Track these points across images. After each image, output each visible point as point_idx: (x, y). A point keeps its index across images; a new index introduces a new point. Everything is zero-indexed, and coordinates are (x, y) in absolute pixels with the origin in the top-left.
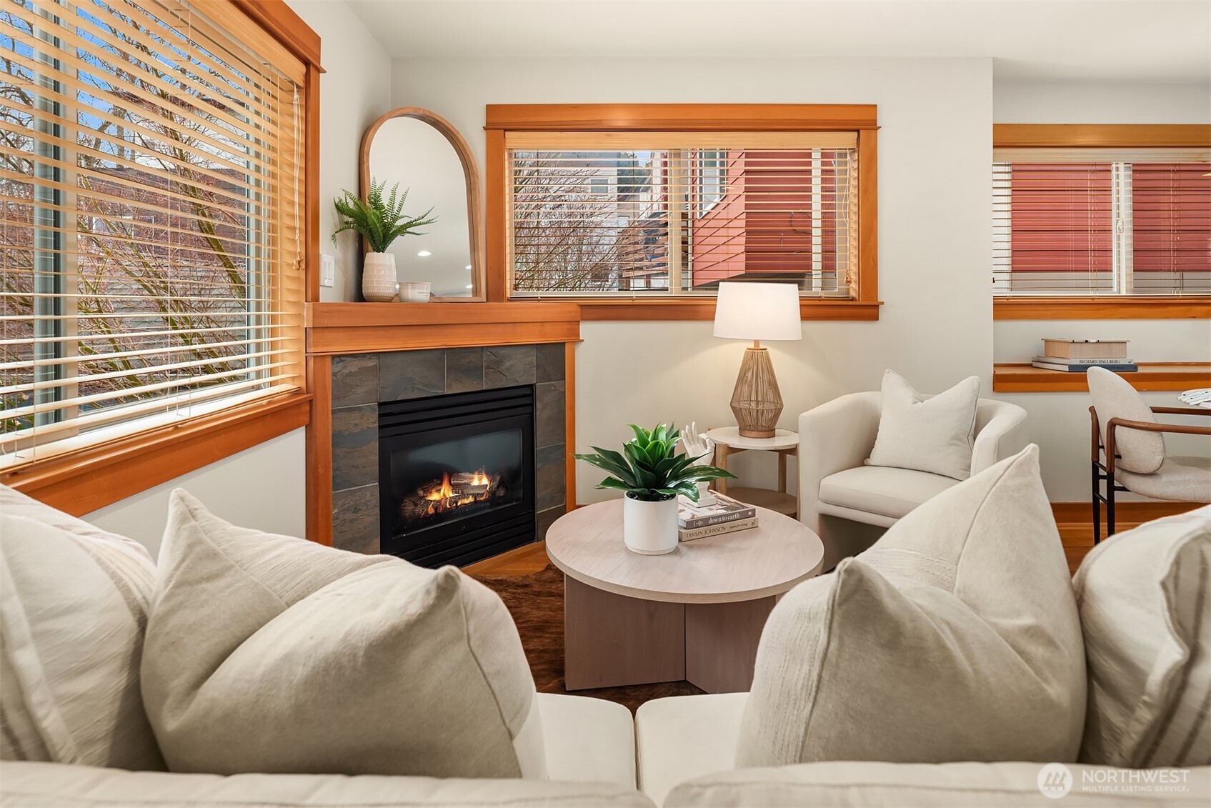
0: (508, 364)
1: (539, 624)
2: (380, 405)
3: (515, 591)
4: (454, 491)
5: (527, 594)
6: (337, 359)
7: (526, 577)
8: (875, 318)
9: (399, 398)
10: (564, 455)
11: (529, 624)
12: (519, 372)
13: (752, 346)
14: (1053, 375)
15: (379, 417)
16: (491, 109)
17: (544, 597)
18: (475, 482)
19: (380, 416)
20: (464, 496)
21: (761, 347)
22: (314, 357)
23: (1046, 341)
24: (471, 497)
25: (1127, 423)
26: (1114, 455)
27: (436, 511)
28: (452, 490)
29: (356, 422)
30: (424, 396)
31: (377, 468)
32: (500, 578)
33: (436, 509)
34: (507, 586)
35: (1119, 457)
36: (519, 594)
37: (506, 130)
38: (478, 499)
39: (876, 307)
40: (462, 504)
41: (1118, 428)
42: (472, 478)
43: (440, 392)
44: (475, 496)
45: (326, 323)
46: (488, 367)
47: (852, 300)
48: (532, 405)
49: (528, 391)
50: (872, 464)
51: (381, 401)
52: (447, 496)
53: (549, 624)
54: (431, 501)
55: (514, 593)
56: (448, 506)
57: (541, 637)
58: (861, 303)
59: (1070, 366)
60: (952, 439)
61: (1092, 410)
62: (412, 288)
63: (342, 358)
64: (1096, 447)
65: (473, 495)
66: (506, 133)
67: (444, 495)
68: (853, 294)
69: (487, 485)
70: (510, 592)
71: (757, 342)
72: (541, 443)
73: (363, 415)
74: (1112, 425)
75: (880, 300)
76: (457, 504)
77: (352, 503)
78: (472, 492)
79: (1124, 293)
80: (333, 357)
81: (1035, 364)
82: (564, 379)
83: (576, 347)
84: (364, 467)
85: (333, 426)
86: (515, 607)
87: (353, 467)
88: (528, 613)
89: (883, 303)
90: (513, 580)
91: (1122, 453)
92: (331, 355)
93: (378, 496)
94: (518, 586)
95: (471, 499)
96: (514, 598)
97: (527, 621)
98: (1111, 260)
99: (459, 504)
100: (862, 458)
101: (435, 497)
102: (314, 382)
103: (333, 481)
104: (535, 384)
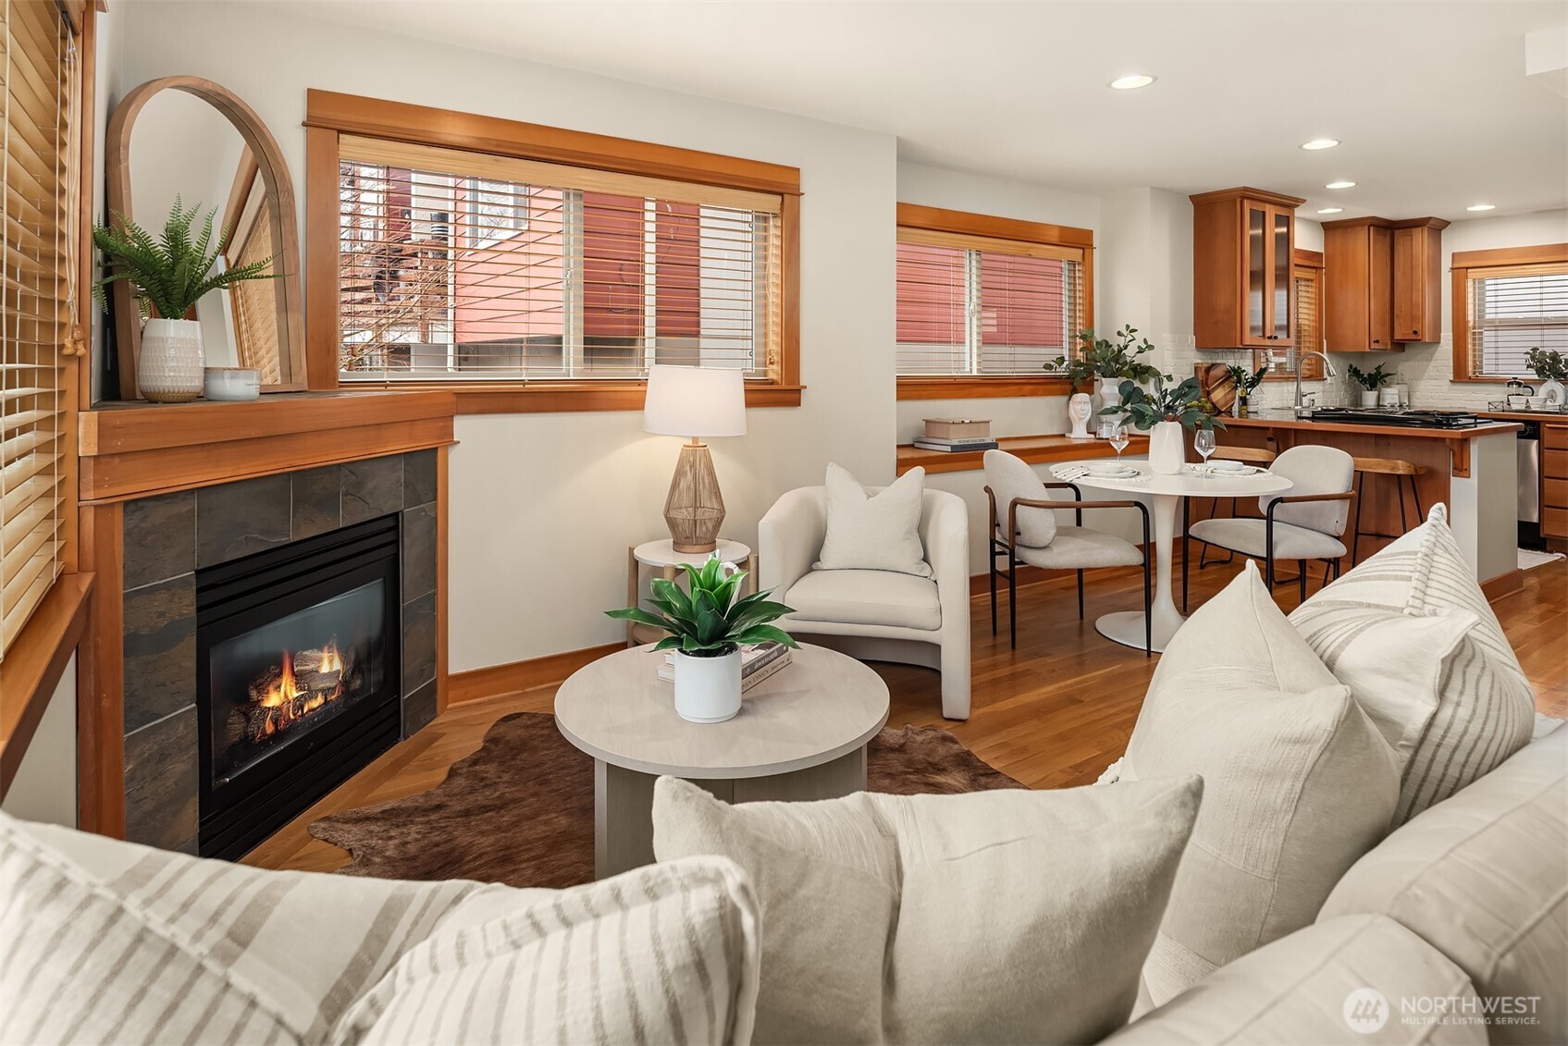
0: (371, 485)
1: (500, 854)
2: (199, 572)
3: (426, 819)
4: (299, 689)
5: (448, 817)
6: (133, 507)
7: (428, 795)
8: (797, 403)
9: (228, 558)
10: (434, 608)
11: (486, 858)
12: (384, 497)
13: (689, 442)
14: (942, 456)
15: (197, 593)
16: (314, 96)
17: (478, 815)
18: (325, 669)
19: (199, 591)
20: (311, 695)
21: (700, 444)
22: (96, 506)
23: (927, 421)
24: (320, 695)
25: (1030, 503)
26: (1015, 531)
27: (276, 728)
28: (296, 684)
29: (162, 609)
30: (262, 549)
31: (194, 679)
32: (387, 807)
33: (276, 722)
34: (409, 816)
35: (1019, 534)
36: (437, 821)
37: (340, 131)
38: (329, 699)
39: (799, 391)
40: (309, 710)
41: (1019, 508)
42: (320, 660)
43: (284, 540)
44: (326, 692)
45: (119, 445)
46: (346, 494)
47: (772, 384)
48: (396, 542)
49: (390, 523)
50: (825, 568)
51: (200, 568)
52: (290, 698)
53: (514, 850)
54: (269, 708)
55: (428, 822)
56: (292, 717)
57: (516, 870)
58: (784, 386)
59: (952, 447)
60: (906, 534)
61: (987, 489)
62: (232, 378)
63: (140, 504)
64: (994, 524)
65: (322, 690)
66: (340, 135)
67: (286, 696)
68: (772, 376)
69: (339, 671)
70: (421, 823)
71: (695, 439)
72: (408, 598)
73: (174, 595)
74: (1014, 504)
75: (802, 384)
76: (302, 711)
77: (156, 747)
78: (321, 686)
79: (975, 373)
80: (126, 503)
81: (916, 445)
82: (436, 499)
83: (450, 450)
84: (173, 683)
85: (125, 622)
86: (446, 842)
87: (157, 686)
88: (471, 845)
89: (805, 387)
90: (408, 804)
91: (1021, 530)
92: (123, 501)
93: (196, 725)
94: (426, 811)
95: (319, 700)
96: (433, 828)
97: (481, 855)
98: (964, 335)
99: (305, 711)
100: (812, 562)
101: (273, 700)
102: (96, 552)
103: (125, 716)
104: (402, 511)
